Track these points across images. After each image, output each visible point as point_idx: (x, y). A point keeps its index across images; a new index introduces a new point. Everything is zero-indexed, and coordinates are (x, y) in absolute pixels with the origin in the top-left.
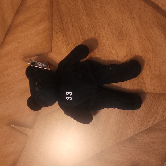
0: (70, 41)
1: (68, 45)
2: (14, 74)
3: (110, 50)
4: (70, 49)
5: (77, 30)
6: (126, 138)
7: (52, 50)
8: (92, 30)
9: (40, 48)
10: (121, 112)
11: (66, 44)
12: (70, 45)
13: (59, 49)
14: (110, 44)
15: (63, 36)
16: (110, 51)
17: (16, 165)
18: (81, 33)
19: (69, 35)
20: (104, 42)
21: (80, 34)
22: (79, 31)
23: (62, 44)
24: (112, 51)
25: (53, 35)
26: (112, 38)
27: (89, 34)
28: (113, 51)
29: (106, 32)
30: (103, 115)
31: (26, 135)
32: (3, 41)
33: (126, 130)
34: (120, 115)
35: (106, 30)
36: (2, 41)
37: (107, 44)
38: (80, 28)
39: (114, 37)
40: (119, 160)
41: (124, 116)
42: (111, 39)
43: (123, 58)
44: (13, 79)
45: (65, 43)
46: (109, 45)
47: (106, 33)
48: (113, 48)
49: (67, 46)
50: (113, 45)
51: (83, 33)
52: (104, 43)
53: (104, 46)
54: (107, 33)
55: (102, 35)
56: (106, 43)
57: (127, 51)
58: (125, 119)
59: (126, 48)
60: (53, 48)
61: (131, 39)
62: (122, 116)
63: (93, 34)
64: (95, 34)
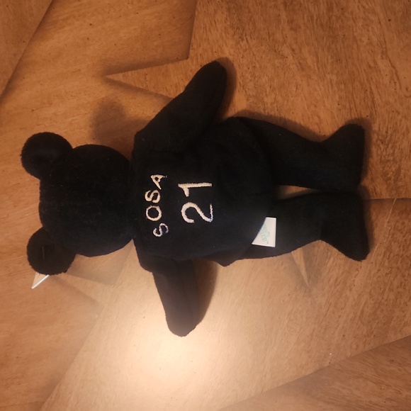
0: (247, 27)
1: (242, 40)
2: (70, 119)
3: (374, 61)
4: (246, 50)
6: (399, 337)
7: (191, 51)
9: (156, 43)
10: (392, 255)
11: (236, 36)
12: (249, 38)
13: (212, 51)
14: (375, 39)
15: (229, 9)
16: (372, 65)
17: (57, 387)
18: (285, 3)
19: (248, 8)
20: (355, 34)
21: (282, 7)
23: (224, 35)
24: (379, 63)
25: (198, 7)
26: (382, 23)
27: (312, 9)
28: (383, 65)
29: (365, 4)
30: (332, 259)
31: (93, 302)
32: (44, 18)
33: (403, 312)
34: (386, 264)
36: (40, 19)
37: (365, 40)
39: (390, 20)
40: (370, 402)
41: (398, 268)
42: (379, 26)
44: (66, 132)
45: (231, 31)
46: (371, 44)
47: (363, 7)
48: (385, 54)
49: (238, 43)
50: (384, 46)
51: (291, 4)
52: (354, 37)
53: (355, 46)
54: (367, 7)
55: (352, 13)
56: (363, 39)
58: (404, 276)
60: (195, 46)
62: (392, 268)
63: (323, 8)
64: (330, 9)
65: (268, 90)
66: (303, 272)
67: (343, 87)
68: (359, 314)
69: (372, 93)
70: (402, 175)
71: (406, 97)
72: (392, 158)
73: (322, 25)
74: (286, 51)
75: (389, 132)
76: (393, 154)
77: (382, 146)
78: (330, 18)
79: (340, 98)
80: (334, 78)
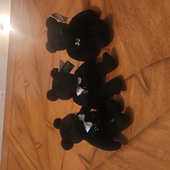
3: (149, 20)
5: (123, 12)
8: (132, 8)
11: (117, 27)
12: (120, 26)
14: (147, 14)
16: (148, 22)
18: (125, 13)
20: (142, 15)
21: (125, 15)
22: (124, 12)
24: (150, 20)
26: (148, 9)
27: (131, 12)
28: (151, 20)
30: (152, 83)
35: (142, 3)
37: (145, 15)
38: (124, 9)
39: (149, 7)
43: (160, 24)
46: (146, 16)
47: (143, 6)
48: (151, 17)
50: (150, 15)
51: (127, 13)
53: (143, 18)
55: (140, 9)
57: (162, 16)
59: (160, 13)
61: (163, 3)
62: (168, 81)
63: (134, 11)
64: (135, 10)
65: (127, 38)
66: (146, 89)
67: (143, 31)
68: (163, 98)
69: (150, 30)
70: (163, 51)
71: (159, 27)
72: (159, 47)
73: (134, 16)
74: (128, 26)
75: (157, 39)
76: (160, 46)
77: (156, 44)
78: (136, 13)
79: (143, 34)
80: (140, 29)
